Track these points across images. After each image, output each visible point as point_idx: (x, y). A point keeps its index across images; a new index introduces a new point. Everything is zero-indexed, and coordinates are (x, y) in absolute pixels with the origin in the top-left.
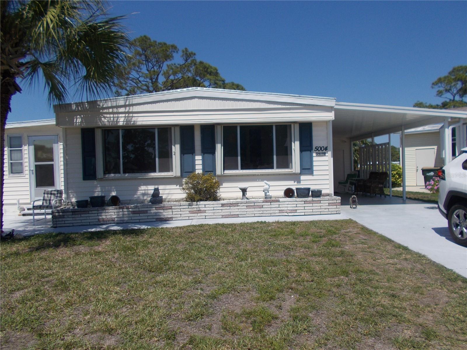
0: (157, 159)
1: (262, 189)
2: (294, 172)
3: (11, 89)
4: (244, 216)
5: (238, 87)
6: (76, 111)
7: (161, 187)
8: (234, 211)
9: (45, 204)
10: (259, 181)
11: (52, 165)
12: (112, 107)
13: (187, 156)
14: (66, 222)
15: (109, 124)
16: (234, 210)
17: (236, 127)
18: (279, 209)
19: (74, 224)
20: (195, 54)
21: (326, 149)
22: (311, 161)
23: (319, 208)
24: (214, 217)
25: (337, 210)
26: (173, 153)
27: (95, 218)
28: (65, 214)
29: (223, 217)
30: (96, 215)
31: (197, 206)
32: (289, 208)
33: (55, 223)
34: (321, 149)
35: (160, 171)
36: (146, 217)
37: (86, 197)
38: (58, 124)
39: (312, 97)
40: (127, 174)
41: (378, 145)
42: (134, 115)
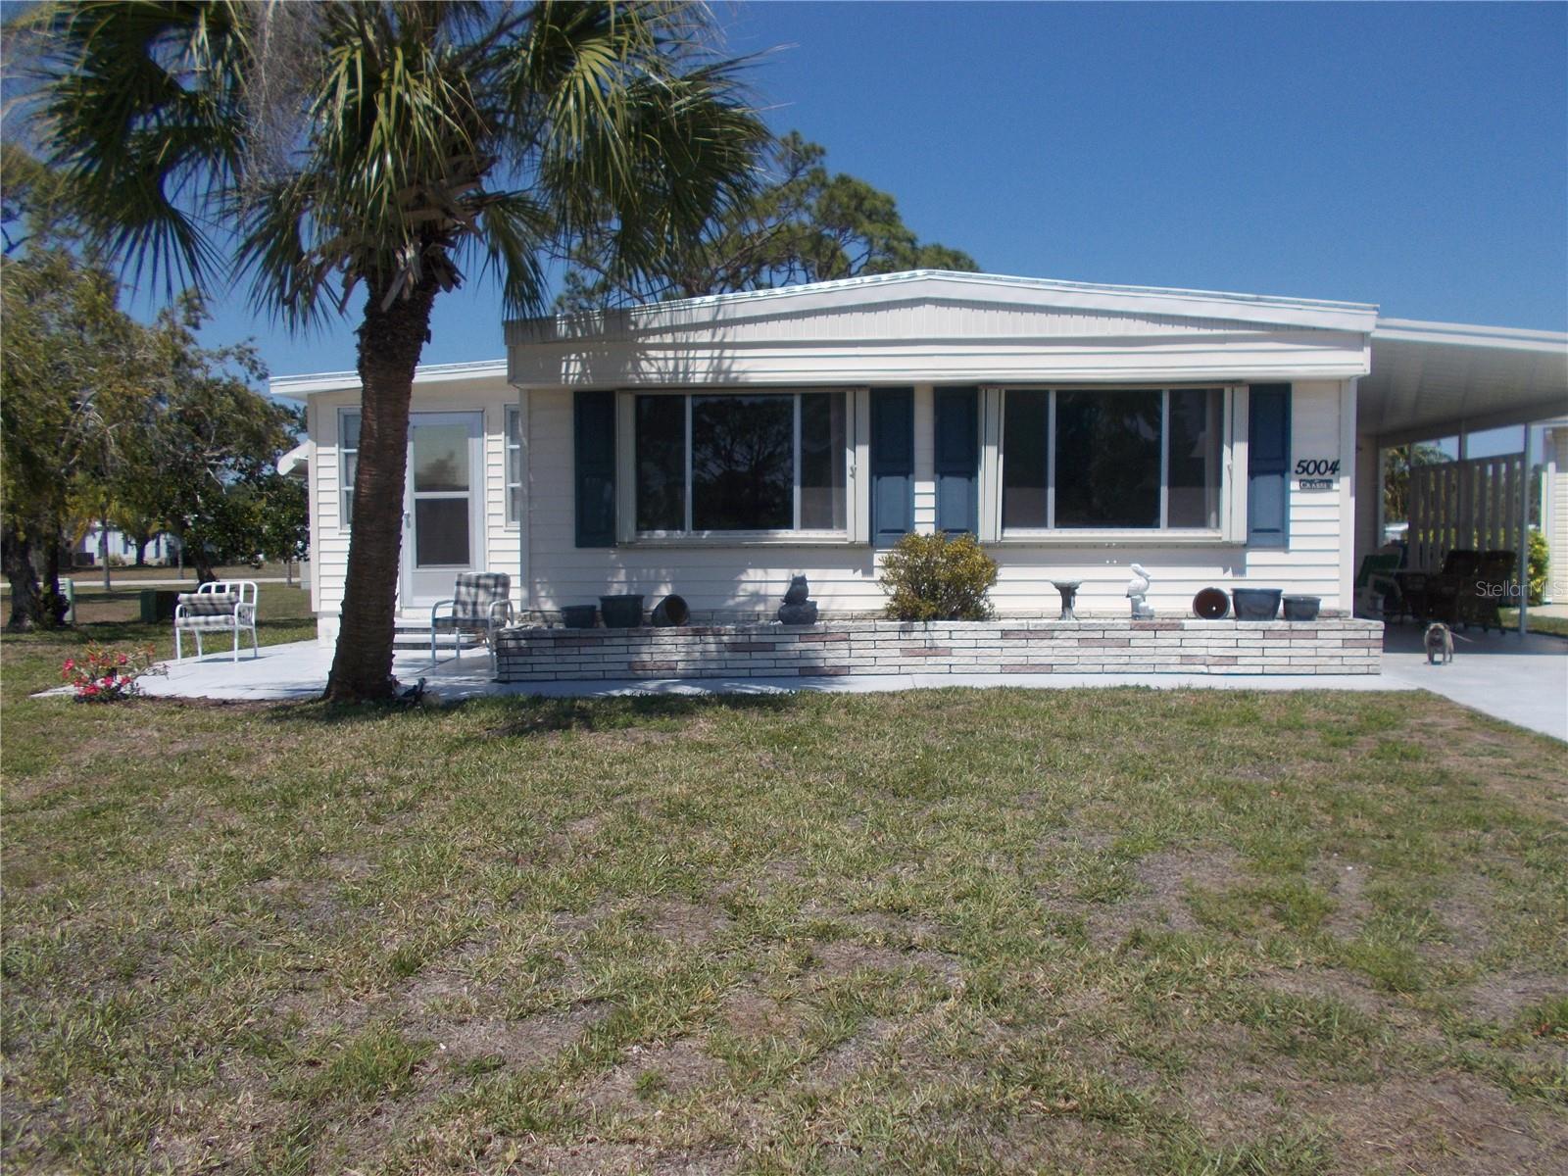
0: (797, 490)
1: (1124, 589)
2: (1226, 538)
3: (440, 274)
4: (1071, 669)
5: (957, 262)
6: (568, 341)
7: (810, 574)
8: (1040, 653)
9: (460, 615)
10: (1111, 564)
11: (464, 502)
12: (672, 329)
13: (889, 483)
14: (537, 668)
15: (662, 379)
16: (1040, 651)
17: (1045, 394)
18: (1181, 651)
19: (559, 676)
20: (822, 152)
21: (1334, 468)
22: (1284, 507)
23: (1312, 653)
24: (977, 668)
25: (1370, 661)
26: (849, 472)
27: (618, 658)
28: (534, 643)
29: (1005, 669)
30: (623, 649)
31: (926, 635)
32: (1212, 651)
33: (505, 669)
34: (1317, 467)
35: (806, 524)
36: (771, 663)
37: (587, 596)
38: (512, 378)
39: (1299, 303)
40: (707, 532)
41: (1482, 462)
42: (739, 353)
